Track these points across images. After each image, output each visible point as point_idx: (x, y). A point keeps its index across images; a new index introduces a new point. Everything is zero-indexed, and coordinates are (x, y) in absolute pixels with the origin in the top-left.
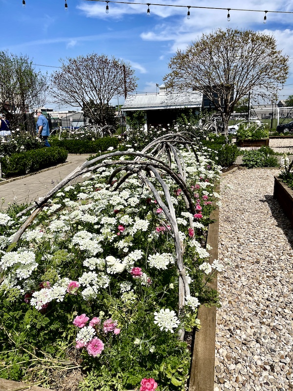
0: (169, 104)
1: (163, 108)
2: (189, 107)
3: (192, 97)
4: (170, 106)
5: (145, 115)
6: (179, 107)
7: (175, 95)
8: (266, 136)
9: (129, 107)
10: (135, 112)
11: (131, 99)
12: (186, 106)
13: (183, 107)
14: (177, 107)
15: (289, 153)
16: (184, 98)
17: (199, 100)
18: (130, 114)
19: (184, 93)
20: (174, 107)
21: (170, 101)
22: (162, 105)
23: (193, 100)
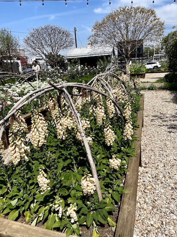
0: (92, 54)
1: (88, 56)
2: (103, 55)
3: (106, 49)
4: (93, 55)
5: (78, 61)
6: (98, 55)
7: (96, 48)
8: (144, 72)
9: (69, 56)
10: (72, 59)
11: (71, 51)
12: (102, 55)
13: (100, 55)
14: (96, 55)
15: (148, 81)
16: (102, 49)
17: (110, 51)
18: (70, 60)
19: (102, 47)
20: (95, 55)
21: (93, 52)
22: (88, 54)
23: (107, 51)
